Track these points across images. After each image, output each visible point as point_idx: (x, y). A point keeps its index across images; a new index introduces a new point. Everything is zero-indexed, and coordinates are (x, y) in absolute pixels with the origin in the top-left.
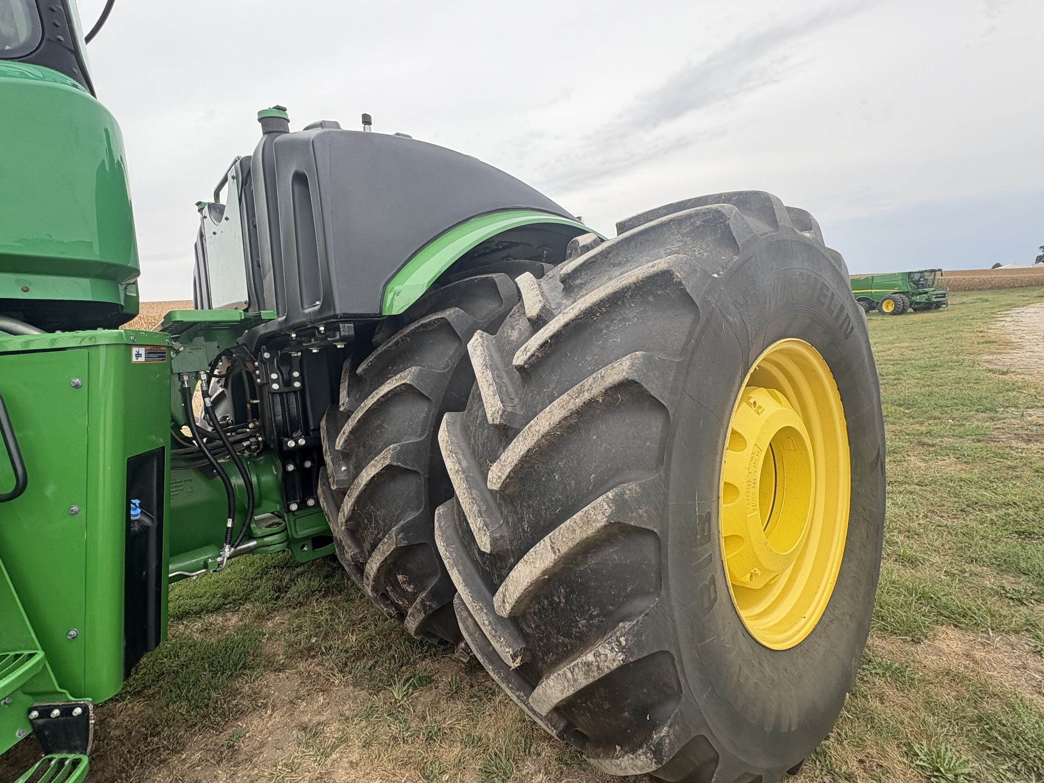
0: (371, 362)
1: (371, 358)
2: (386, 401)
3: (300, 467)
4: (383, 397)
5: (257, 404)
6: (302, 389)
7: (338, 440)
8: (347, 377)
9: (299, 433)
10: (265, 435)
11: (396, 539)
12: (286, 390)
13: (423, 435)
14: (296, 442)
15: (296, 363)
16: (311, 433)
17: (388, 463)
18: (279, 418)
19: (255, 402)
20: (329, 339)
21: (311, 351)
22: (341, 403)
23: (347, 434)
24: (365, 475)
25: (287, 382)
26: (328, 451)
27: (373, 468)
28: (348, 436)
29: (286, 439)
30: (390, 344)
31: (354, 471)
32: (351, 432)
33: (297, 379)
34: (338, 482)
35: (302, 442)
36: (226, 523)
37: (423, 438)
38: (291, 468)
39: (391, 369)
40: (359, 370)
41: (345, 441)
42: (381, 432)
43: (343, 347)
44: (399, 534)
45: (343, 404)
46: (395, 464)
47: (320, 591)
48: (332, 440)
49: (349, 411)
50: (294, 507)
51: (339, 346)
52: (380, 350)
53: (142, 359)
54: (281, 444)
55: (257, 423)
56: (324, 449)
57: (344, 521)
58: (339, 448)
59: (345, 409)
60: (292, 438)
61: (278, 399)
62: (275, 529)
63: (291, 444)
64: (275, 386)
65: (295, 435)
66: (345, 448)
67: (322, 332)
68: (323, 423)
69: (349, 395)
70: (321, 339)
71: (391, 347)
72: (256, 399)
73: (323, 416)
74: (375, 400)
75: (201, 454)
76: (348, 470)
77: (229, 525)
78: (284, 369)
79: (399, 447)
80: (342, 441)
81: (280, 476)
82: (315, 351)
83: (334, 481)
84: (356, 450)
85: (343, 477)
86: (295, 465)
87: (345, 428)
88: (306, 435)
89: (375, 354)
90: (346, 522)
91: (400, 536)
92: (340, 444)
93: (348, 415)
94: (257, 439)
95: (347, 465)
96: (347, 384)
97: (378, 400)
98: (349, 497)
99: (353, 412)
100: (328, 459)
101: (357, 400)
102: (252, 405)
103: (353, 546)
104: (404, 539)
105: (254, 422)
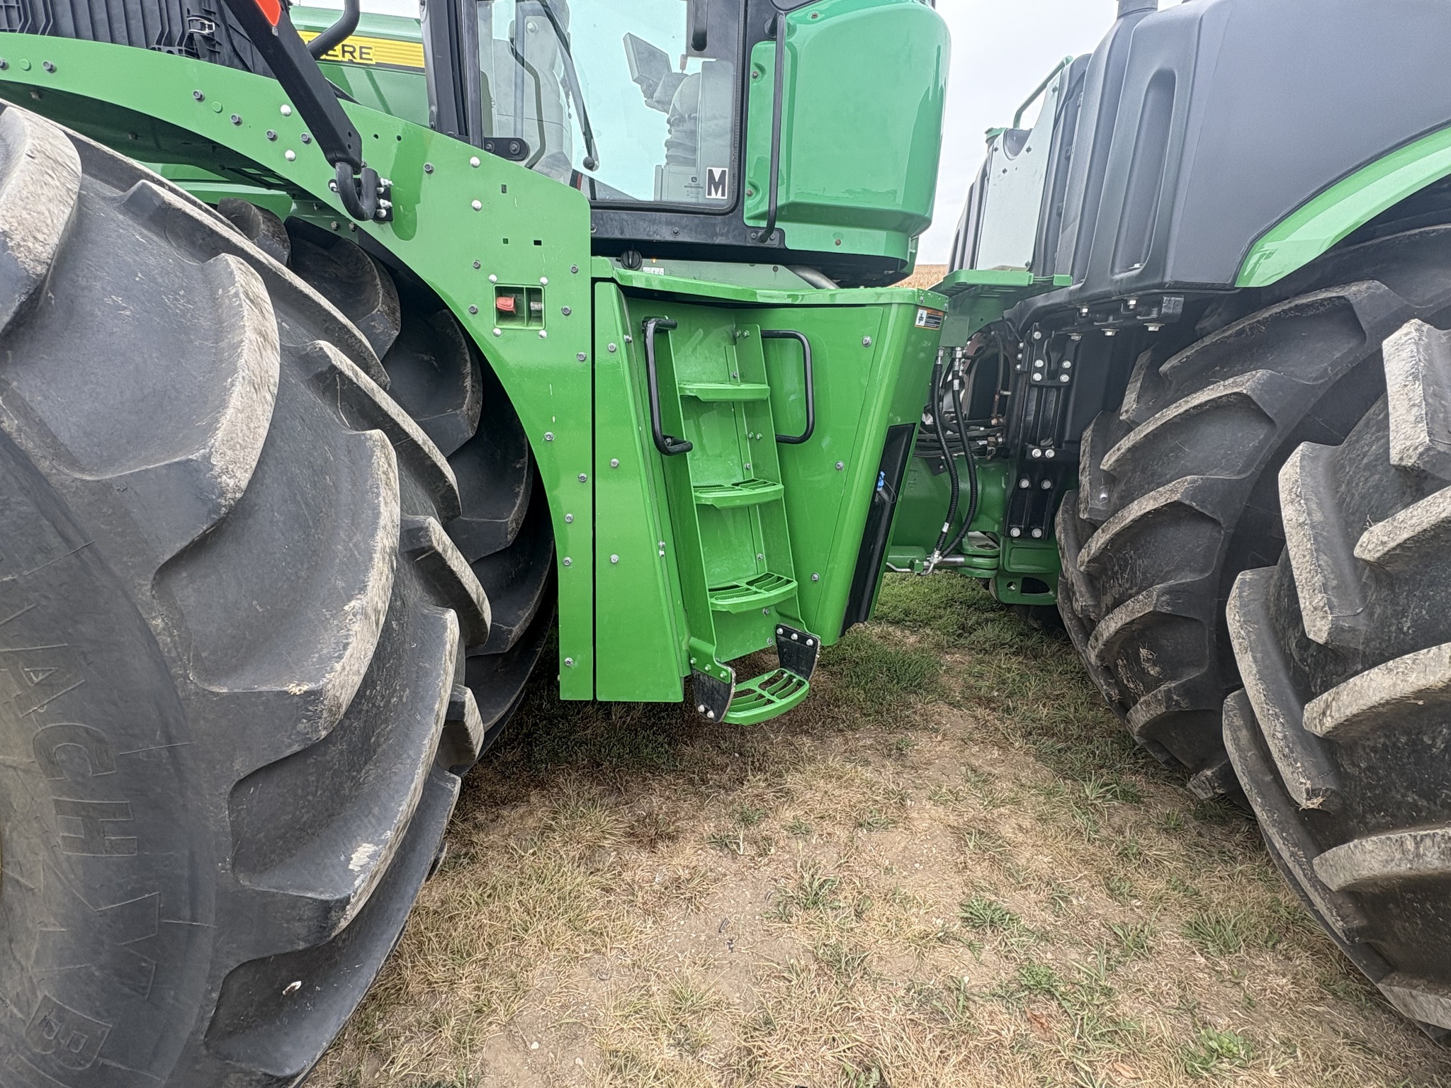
0: (1187, 357)
1: (1189, 352)
2: (1198, 414)
3: (1035, 485)
4: (1194, 408)
5: (1006, 396)
6: (1069, 386)
7: (1106, 457)
8: (1141, 376)
9: (1049, 441)
10: (1006, 437)
11: (1157, 600)
12: (1049, 383)
13: (1244, 472)
14: (1043, 453)
15: (1070, 349)
16: (1064, 445)
17: (1176, 498)
18: (1031, 418)
19: (1006, 393)
20: (1138, 317)
21: (1104, 332)
22: (1124, 409)
23: (1122, 451)
24: (1136, 507)
25: (1053, 374)
26: (1087, 470)
27: (1151, 502)
28: (1124, 455)
29: (1031, 446)
30: (1227, 334)
31: (1118, 502)
32: (1129, 450)
33: (1065, 371)
34: (1091, 511)
35: (1050, 453)
36: (943, 526)
37: (1243, 476)
38: (1025, 484)
39: (1219, 371)
40: (1165, 367)
41: (1117, 461)
42: (1177, 457)
43: (1157, 329)
44: (1163, 595)
45: (1127, 411)
46: (1187, 502)
47: (1011, 647)
48: (1098, 455)
49: (1133, 422)
50: (1016, 532)
51: (1151, 329)
52: (1207, 341)
53: (922, 323)
54: (1025, 452)
55: (1001, 420)
56: (1081, 467)
57: (1086, 560)
58: (1105, 468)
59: (1129, 418)
60: (1039, 446)
61: (1035, 393)
62: (989, 552)
63: (1037, 453)
64: (1037, 377)
65: (1043, 443)
66: (1114, 470)
67: (1131, 307)
68: (1088, 434)
69: (1138, 400)
70: (1127, 318)
71: (1228, 337)
72: (1007, 390)
73: (1089, 424)
74: (1181, 410)
75: (937, 445)
76: (1109, 499)
77: (945, 529)
78: (1054, 355)
79: (1200, 482)
80: (1114, 459)
81: (1009, 492)
82: (1109, 334)
83: (1086, 508)
84: (1129, 475)
85: (1100, 506)
86: (1031, 482)
87: (1122, 442)
88: (1057, 446)
89: (1197, 346)
90: (1089, 562)
91: (1164, 598)
92: (1110, 463)
93: (1129, 427)
94: (997, 439)
95: (1110, 492)
96: (1139, 385)
97: (1186, 411)
98: (1103, 532)
99: (1138, 424)
100: (1084, 479)
101: (1148, 409)
102: (1002, 397)
103: (1087, 595)
104: (1168, 604)
105: (998, 418)
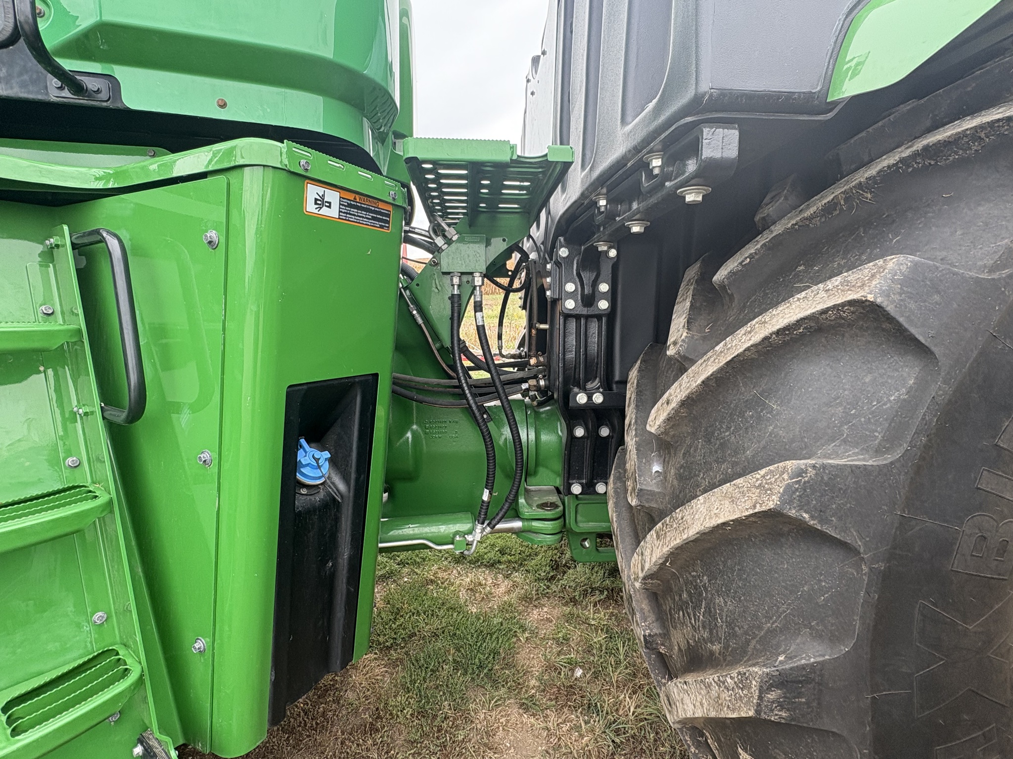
0: (751, 257)
2: (785, 343)
3: (593, 433)
4: (778, 332)
5: (545, 330)
6: (611, 314)
7: (653, 411)
8: (691, 292)
9: (596, 383)
10: (549, 379)
11: (760, 695)
12: (585, 311)
14: (590, 397)
15: (606, 270)
16: (614, 386)
17: (772, 505)
18: (571, 355)
19: (543, 326)
21: (629, 229)
22: (671, 339)
23: (673, 405)
25: (589, 300)
26: (633, 427)
28: (677, 411)
29: (576, 390)
31: (679, 487)
32: (683, 404)
33: (604, 296)
34: (642, 493)
35: (598, 398)
36: (482, 494)
37: (888, 458)
38: (579, 432)
39: (806, 272)
40: (720, 276)
41: (669, 419)
42: (759, 419)
43: (700, 198)
44: (769, 687)
45: (675, 344)
46: (794, 513)
48: (645, 408)
49: (685, 359)
50: (576, 489)
51: (690, 199)
52: (779, 229)
53: (330, 213)
54: (567, 396)
55: (541, 359)
56: (627, 422)
57: (641, 573)
58: (653, 430)
59: (678, 353)
60: (584, 390)
61: (572, 325)
62: (549, 514)
63: (582, 399)
64: (570, 304)
65: (589, 386)
66: (666, 433)
67: (656, 171)
68: (633, 374)
69: (690, 325)
72: (546, 323)
73: (636, 362)
76: (665, 478)
77: (485, 497)
78: (587, 276)
79: (811, 472)
80: (663, 416)
81: (564, 440)
82: (636, 230)
83: (634, 488)
84: (689, 440)
85: (652, 485)
86: (587, 429)
87: (672, 391)
88: (607, 386)
92: (658, 423)
93: (681, 366)
94: (538, 382)
95: (665, 465)
96: (689, 305)
98: (659, 536)
99: (693, 363)
100: (631, 442)
101: (706, 338)
102: (538, 330)
104: (782, 709)
105: (537, 357)
